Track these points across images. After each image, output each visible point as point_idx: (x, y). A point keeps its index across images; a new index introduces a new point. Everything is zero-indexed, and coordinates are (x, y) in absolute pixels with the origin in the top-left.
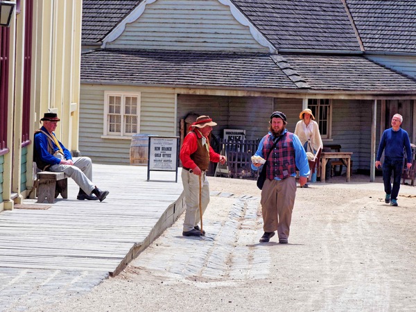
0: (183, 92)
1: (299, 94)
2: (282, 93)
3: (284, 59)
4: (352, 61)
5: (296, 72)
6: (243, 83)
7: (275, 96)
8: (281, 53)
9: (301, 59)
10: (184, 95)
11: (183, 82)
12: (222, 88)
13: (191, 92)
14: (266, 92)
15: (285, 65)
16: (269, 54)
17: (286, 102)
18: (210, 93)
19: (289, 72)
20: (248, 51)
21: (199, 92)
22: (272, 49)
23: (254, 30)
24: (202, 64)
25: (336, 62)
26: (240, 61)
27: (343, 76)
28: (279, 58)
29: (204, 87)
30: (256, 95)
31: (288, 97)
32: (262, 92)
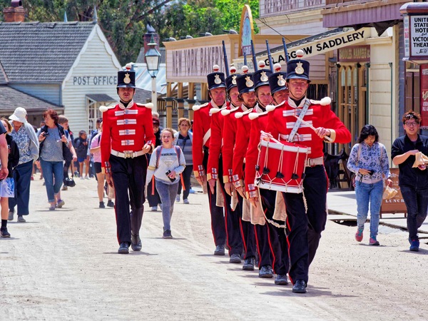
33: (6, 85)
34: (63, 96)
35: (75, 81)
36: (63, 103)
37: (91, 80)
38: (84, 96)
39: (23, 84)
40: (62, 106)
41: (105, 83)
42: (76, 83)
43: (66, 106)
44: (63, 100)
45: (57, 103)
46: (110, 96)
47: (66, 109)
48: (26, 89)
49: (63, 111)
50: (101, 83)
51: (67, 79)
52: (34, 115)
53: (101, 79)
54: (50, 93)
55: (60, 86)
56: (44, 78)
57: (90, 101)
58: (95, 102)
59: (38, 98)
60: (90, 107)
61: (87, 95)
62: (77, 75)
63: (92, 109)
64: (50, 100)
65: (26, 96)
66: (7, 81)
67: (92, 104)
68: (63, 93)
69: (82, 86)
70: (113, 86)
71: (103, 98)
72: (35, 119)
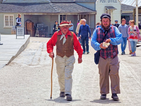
0: (25, 14)
1: (57, 14)
2: (53, 13)
3: (53, 4)
4: (72, 4)
5: (56, 8)
6: (42, 11)
7: (51, 14)
8: (52, 2)
9: (58, 4)
10: (26, 15)
11: (25, 11)
12: (36, 13)
13: (28, 14)
14: (48, 13)
15: (53, 6)
16: (49, 3)
17: (54, 16)
18: (33, 14)
19: (54, 8)
20: (43, 2)
21: (30, 14)
22: (50, 2)
24: (30, 6)
25: (67, 4)
26: (41, 5)
27: (69, 8)
28: (52, 4)
29: (31, 13)
30: (46, 14)
31: (55, 14)
32: (47, 14)
33: (74, 2)
34: (96, 7)
35: (101, 1)
36: (96, 10)
37: (107, 1)
38: (104, 7)
40: (96, 11)
41: (112, 2)
42: (101, 2)
43: (97, 11)
44: (96, 8)
45: (94, 10)
46: (114, 7)
47: (97, 12)
48: (81, 4)
49: (96, 13)
50: (111, 2)
52: (85, 15)
54: (91, 6)
55: (95, 3)
57: (106, 9)
58: (108, 9)
59: (86, 8)
60: (106, 11)
61: (105, 7)
63: (107, 12)
64: (91, 9)
65: (81, 7)
67: (107, 10)
68: (96, 6)
69: (103, 3)
70: (115, 3)
71: (111, 8)
72: (85, 16)
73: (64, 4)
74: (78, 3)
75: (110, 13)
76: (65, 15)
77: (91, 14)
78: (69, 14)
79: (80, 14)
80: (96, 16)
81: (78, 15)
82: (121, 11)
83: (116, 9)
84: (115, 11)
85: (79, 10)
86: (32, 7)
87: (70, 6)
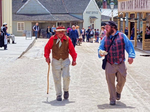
0: (33, 22)
1: (56, 22)
4: (66, 15)
6: (44, 20)
7: (51, 22)
8: (52, 14)
9: (56, 15)
11: (33, 20)
13: (34, 22)
14: (49, 21)
15: (53, 16)
16: (49, 14)
17: (53, 23)
19: (54, 17)
20: (45, 13)
22: (50, 13)
23: (46, 10)
25: (63, 15)
26: (44, 15)
27: (64, 18)
28: (51, 15)
29: (37, 21)
30: (47, 22)
33: (67, 14)
34: (83, 17)
36: (83, 19)
37: (91, 13)
39: (72, 13)
40: (83, 20)
41: (95, 14)
42: (87, 13)
45: (82, 19)
46: (96, 17)
48: (73, 15)
49: (83, 21)
50: (94, 13)
51: (84, 12)
53: (94, 12)
54: (79, 16)
55: (82, 14)
56: (78, 12)
57: (91, 18)
58: (92, 19)
59: (76, 17)
61: (90, 17)
62: (87, 11)
63: (91, 21)
64: (79, 18)
65: (73, 17)
66: (68, 13)
69: (88, 14)
70: (97, 14)
71: (94, 18)
72: (75, 23)
73: (60, 15)
74: (70, 14)
75: (93, 21)
76: (61, 23)
77: (80, 22)
78: (64, 22)
79: (71, 22)
80: (83, 23)
81: (70, 23)
82: (101, 20)
83: (98, 19)
84: (96, 20)
85: (71, 19)
86: (37, 17)
87: (65, 16)
